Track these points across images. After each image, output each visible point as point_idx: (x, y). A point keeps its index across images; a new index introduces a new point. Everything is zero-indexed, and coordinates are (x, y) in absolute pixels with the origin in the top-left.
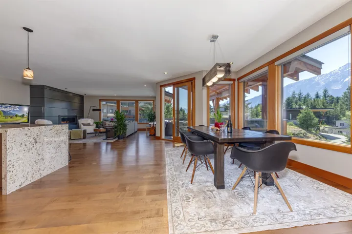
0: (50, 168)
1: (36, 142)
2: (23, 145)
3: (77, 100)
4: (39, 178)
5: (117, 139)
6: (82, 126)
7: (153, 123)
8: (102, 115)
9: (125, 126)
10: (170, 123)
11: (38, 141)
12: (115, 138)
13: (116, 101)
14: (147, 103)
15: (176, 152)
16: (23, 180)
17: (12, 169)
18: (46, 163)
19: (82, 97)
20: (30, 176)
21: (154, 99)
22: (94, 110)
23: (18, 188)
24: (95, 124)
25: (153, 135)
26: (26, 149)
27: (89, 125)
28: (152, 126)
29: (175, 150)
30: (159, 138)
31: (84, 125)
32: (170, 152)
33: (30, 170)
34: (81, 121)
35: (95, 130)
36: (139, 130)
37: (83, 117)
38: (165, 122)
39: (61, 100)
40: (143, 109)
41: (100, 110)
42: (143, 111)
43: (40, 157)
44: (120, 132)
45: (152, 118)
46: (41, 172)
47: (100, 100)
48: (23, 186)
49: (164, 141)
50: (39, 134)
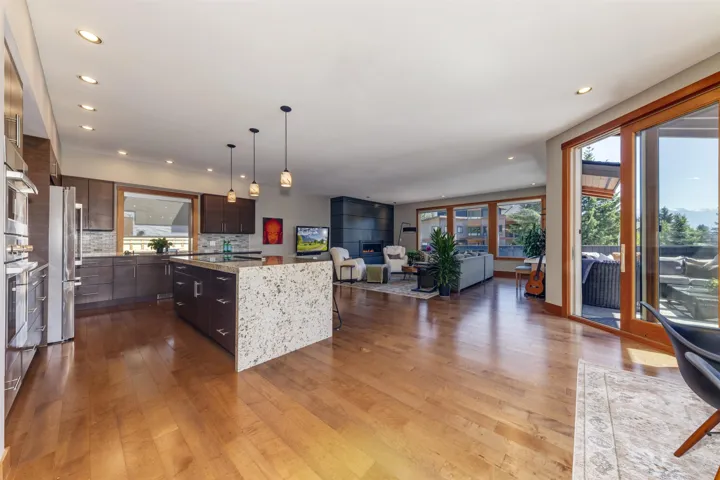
0: (301, 339)
1: (279, 292)
2: (260, 296)
3: (383, 215)
4: (283, 353)
5: (437, 293)
6: (387, 259)
7: (537, 261)
8: (421, 237)
9: (456, 264)
10: (606, 264)
11: (282, 289)
12: (435, 290)
13: (445, 210)
14: (529, 206)
15: (639, 399)
16: (259, 352)
17: (244, 333)
18: (296, 330)
19: (390, 208)
20: (270, 347)
21: (540, 191)
22: (405, 230)
23: (252, 364)
24: (407, 257)
25: (536, 298)
26: (265, 302)
27: (397, 257)
28: (535, 268)
29: (633, 388)
30: (560, 312)
31: (390, 256)
32: (602, 391)
33: (270, 337)
34: (388, 250)
35: (403, 268)
36: (498, 274)
37: (391, 243)
38: (585, 261)
39: (364, 216)
40: (518, 221)
41: (415, 230)
42: (518, 225)
43: (286, 317)
44: (444, 279)
45: (536, 245)
46: (286, 343)
47: (417, 210)
48: (259, 362)
49: (579, 327)
50: (284, 277)
